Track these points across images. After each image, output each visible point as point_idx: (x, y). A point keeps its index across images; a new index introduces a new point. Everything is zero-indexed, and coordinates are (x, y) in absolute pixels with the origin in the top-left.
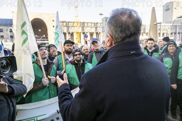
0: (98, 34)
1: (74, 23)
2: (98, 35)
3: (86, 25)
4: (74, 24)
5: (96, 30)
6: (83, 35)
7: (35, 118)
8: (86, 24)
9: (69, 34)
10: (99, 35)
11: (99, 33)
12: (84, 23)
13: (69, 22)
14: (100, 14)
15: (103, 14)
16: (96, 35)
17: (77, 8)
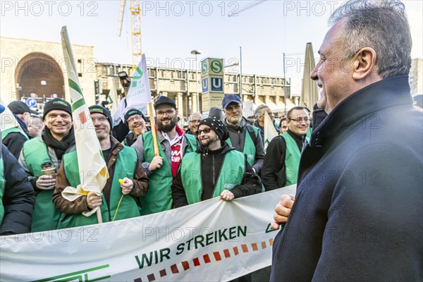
0: (188, 97)
1: (131, 68)
2: (186, 98)
3: (159, 75)
4: (131, 70)
5: (183, 87)
6: (153, 97)
7: (83, 275)
8: (160, 71)
9: (118, 94)
10: (190, 98)
11: (189, 94)
12: (155, 69)
13: (119, 66)
14: (192, 52)
15: (199, 51)
16: (181, 98)
17: (139, 36)
